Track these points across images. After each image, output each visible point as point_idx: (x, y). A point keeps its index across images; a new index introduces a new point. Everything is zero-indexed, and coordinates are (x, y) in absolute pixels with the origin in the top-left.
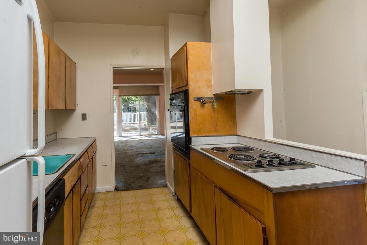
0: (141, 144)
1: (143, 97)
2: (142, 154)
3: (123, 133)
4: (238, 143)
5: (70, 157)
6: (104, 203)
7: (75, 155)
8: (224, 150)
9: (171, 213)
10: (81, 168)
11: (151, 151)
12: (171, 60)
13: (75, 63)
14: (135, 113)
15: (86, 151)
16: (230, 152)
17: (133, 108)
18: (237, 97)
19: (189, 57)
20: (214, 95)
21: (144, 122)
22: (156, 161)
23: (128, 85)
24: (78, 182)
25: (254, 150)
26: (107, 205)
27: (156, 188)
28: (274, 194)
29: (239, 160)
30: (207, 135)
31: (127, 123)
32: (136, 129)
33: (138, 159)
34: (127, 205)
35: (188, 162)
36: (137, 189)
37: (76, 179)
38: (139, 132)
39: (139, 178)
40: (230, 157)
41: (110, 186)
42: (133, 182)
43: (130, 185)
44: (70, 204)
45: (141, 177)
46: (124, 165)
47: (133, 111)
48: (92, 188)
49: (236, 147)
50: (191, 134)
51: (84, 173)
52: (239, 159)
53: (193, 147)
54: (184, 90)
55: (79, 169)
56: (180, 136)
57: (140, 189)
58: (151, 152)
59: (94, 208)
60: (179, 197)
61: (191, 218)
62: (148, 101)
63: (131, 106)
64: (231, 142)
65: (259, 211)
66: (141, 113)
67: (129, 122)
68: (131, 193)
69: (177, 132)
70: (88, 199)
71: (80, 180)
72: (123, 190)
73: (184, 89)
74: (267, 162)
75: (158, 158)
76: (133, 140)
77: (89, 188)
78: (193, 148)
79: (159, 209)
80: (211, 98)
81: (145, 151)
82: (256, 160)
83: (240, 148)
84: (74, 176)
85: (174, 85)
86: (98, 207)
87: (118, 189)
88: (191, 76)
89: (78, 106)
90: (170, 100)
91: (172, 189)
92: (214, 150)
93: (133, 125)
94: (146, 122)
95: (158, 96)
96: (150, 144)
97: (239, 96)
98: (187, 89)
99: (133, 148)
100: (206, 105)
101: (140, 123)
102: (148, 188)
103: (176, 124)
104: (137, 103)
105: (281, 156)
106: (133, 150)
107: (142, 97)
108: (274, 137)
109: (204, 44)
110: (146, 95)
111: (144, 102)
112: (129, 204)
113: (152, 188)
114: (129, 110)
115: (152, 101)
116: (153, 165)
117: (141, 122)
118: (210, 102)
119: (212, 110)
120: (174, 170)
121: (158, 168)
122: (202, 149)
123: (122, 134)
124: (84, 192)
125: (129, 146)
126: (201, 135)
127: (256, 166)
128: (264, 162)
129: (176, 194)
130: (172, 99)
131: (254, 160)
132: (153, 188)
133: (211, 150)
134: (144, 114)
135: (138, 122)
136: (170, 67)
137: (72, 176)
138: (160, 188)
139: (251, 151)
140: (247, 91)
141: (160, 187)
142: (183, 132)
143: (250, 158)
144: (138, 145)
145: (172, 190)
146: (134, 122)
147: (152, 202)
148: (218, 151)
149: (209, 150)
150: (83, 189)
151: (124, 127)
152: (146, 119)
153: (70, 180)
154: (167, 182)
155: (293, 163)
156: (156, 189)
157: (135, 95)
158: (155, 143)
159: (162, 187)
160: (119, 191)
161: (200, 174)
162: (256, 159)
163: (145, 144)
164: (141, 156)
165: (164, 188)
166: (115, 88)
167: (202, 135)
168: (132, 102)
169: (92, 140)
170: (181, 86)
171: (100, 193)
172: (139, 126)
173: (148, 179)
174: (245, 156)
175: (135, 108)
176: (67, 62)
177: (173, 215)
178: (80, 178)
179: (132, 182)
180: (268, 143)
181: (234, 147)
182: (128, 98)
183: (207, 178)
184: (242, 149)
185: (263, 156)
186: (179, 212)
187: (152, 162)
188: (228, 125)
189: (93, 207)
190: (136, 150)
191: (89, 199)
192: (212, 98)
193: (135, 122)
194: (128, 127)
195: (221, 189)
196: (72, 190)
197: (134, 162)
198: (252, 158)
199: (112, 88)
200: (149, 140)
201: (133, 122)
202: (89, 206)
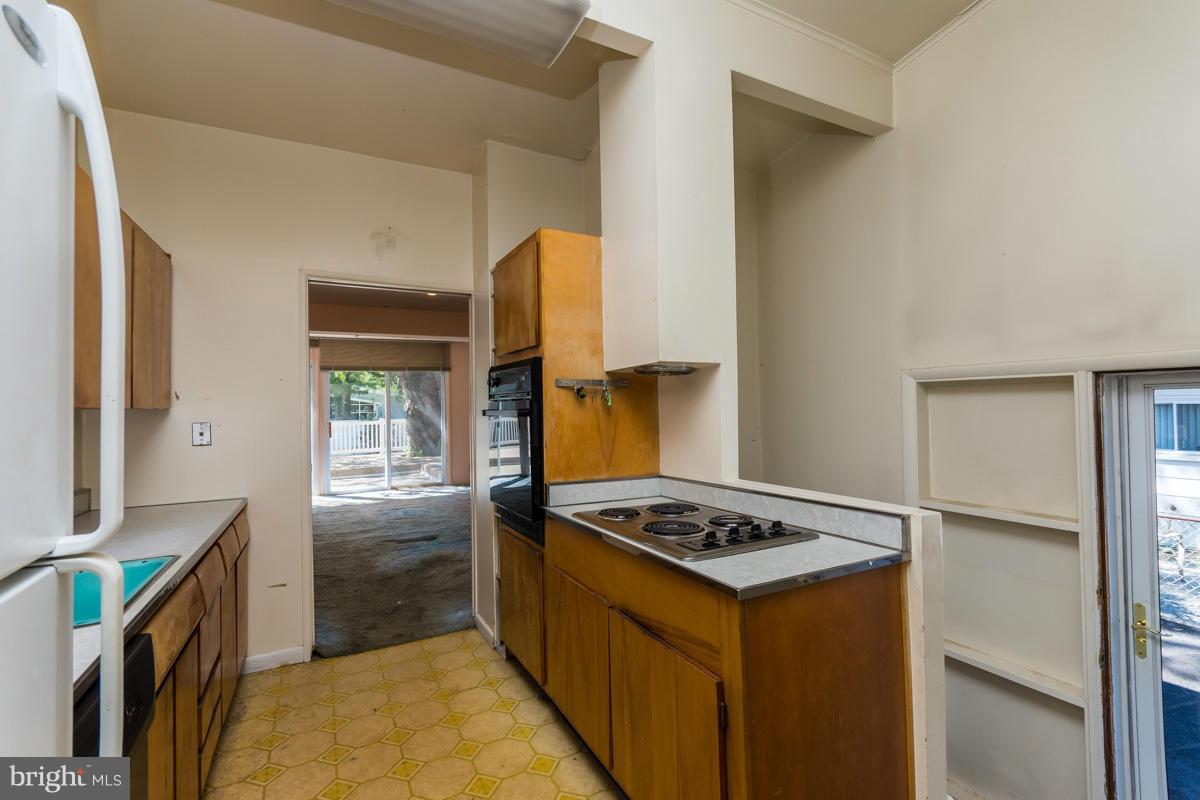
0: (393, 515)
1: (399, 373)
2: (400, 542)
3: (333, 483)
4: (661, 496)
5: (161, 564)
6: (278, 702)
7: (176, 558)
8: (631, 514)
9: (488, 697)
10: (198, 597)
11: (423, 532)
12: (492, 273)
13: (169, 256)
14: (372, 423)
15: (216, 543)
16: (645, 518)
17: (362, 408)
18: (662, 380)
19: (547, 270)
20: (608, 373)
21: (400, 448)
22: (441, 560)
23: (354, 337)
24: (190, 646)
25: (698, 509)
26: (285, 706)
27: (443, 634)
28: (743, 603)
29: (666, 534)
30: (588, 477)
31: (346, 451)
32: (373, 472)
33: (385, 559)
34: (355, 696)
35: (538, 554)
36: (385, 646)
37: (185, 634)
38: (386, 478)
39: (392, 613)
40: (647, 530)
41: (297, 648)
42: (373, 627)
43: (364, 638)
44: (166, 717)
45: (397, 608)
46: (343, 580)
47: (364, 416)
48: (234, 662)
49: (658, 506)
50: (548, 478)
51: (210, 615)
52: (666, 532)
53: (552, 510)
54: (529, 359)
55: (194, 601)
56: (511, 486)
57: (395, 645)
58: (426, 535)
59: (240, 722)
60: (514, 651)
61: (545, 698)
62: (413, 385)
63: (357, 400)
64: (645, 495)
65: (709, 647)
66: (392, 421)
67: (350, 451)
68: (368, 658)
69: (500, 474)
70: (220, 697)
71: (196, 637)
72: (337, 655)
73: (531, 355)
74: (727, 534)
75: (448, 550)
76: (365, 504)
77: (225, 662)
78: (550, 513)
79: (456, 691)
80: (600, 382)
81: (407, 531)
82: (705, 532)
83: (667, 506)
84: (179, 624)
85: (501, 342)
86: (257, 717)
87: (323, 654)
88: (549, 321)
89: (178, 397)
90: (490, 385)
91: (492, 632)
92: (606, 516)
93: (361, 459)
94: (406, 449)
95: (447, 374)
96: (422, 513)
97: (667, 378)
98: (537, 355)
99: (370, 527)
100: (588, 400)
101: (389, 452)
102: (421, 639)
103: (498, 453)
104: (377, 392)
105: (754, 520)
106: (368, 532)
107: (393, 373)
108: (742, 476)
109: (583, 238)
110: (410, 369)
111: (400, 387)
112: (361, 691)
113: (431, 637)
114: (349, 411)
115: (426, 386)
116: (434, 571)
117: (393, 449)
118: (596, 392)
119: (601, 414)
120: (497, 578)
121: (450, 577)
122: (576, 515)
123: (329, 487)
124: (207, 677)
125: (354, 523)
126: (573, 480)
127: (704, 545)
128: (722, 535)
129: (502, 643)
130: (494, 382)
131: (698, 532)
132: (436, 636)
133: (600, 517)
134: (402, 424)
135: (383, 449)
136: (490, 291)
137: (172, 623)
138: (456, 634)
139: (692, 511)
140: (684, 365)
141: (457, 631)
142: (520, 472)
143: (692, 529)
144: (384, 518)
145: (492, 634)
146: (368, 450)
147: (434, 676)
148: (617, 517)
149: (595, 516)
150: (207, 668)
151: (335, 465)
152: (409, 438)
153: (167, 638)
154: (478, 616)
155: (779, 533)
156: (443, 639)
157: (374, 369)
158: (437, 508)
159: (462, 630)
160: (327, 660)
161: (571, 579)
162: (703, 530)
163: (405, 513)
164: (395, 549)
165: (466, 633)
166: (314, 343)
167: (576, 480)
168: (362, 389)
169: (236, 507)
170: (523, 345)
171: (261, 673)
172: (386, 462)
173: (421, 611)
174: (681, 524)
175: (372, 407)
176: (139, 250)
177: (494, 701)
178: (197, 630)
179: (370, 628)
180: (728, 491)
181: (655, 506)
182: (348, 375)
183: (590, 589)
184: (672, 510)
185: (717, 522)
186: (513, 689)
187: (429, 563)
188: (640, 452)
189: (238, 719)
190: (377, 534)
191: (223, 695)
192: (602, 381)
193: (373, 450)
194: (347, 464)
195: (626, 612)
196: (172, 670)
197: (372, 567)
198: (696, 528)
199: (305, 343)
200: (419, 501)
201: (364, 450)
202: (224, 716)
